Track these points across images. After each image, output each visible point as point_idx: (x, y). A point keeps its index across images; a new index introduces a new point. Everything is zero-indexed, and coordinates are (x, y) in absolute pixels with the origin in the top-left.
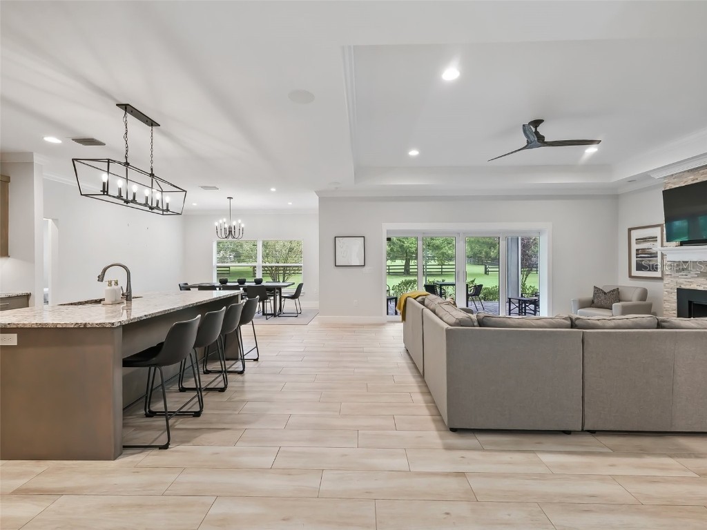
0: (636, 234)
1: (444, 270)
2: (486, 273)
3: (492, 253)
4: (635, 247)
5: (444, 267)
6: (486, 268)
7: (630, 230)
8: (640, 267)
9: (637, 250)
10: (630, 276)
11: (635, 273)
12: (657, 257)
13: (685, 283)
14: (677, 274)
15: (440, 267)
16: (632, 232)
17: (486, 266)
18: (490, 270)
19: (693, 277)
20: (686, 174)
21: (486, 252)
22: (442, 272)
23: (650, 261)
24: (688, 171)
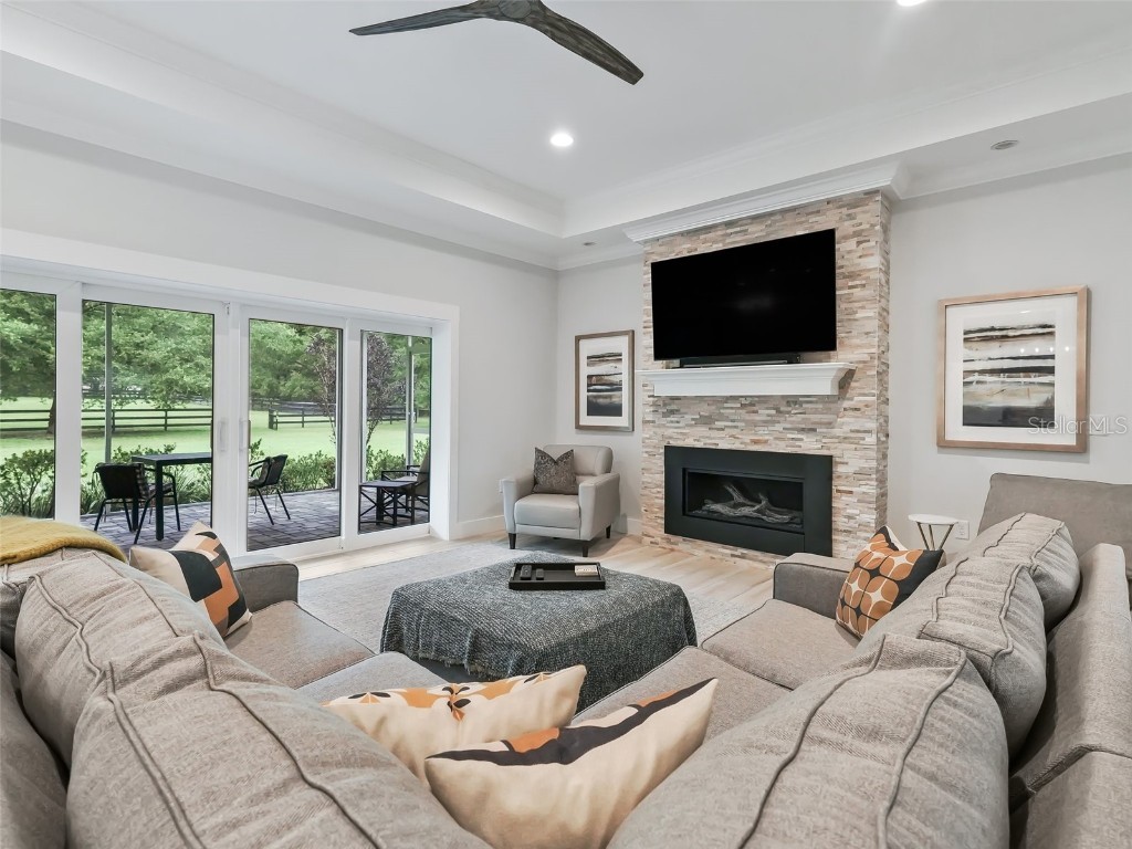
0: (588, 348)
1: (170, 421)
2: (271, 426)
3: (281, 388)
4: (586, 371)
5: (170, 414)
6: (271, 417)
7: (578, 339)
8: (594, 409)
9: (590, 377)
10: (579, 427)
11: (586, 420)
12: (620, 389)
13: (675, 436)
14: (664, 421)
15: (162, 414)
16: (582, 342)
17: (271, 412)
18: (280, 419)
19: (687, 425)
20: (679, 238)
21: (270, 386)
22: (166, 425)
23: (610, 397)
24: (682, 234)
